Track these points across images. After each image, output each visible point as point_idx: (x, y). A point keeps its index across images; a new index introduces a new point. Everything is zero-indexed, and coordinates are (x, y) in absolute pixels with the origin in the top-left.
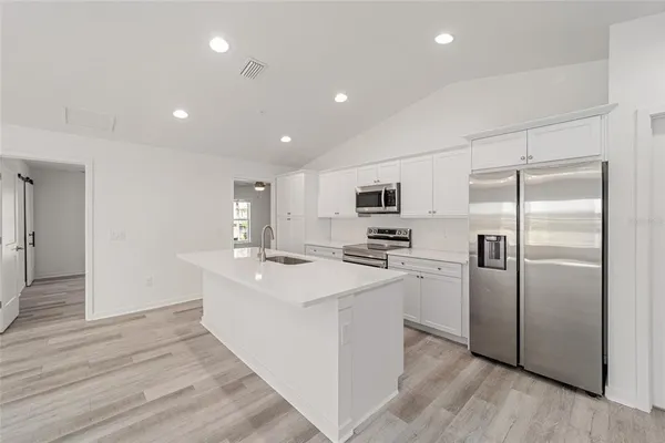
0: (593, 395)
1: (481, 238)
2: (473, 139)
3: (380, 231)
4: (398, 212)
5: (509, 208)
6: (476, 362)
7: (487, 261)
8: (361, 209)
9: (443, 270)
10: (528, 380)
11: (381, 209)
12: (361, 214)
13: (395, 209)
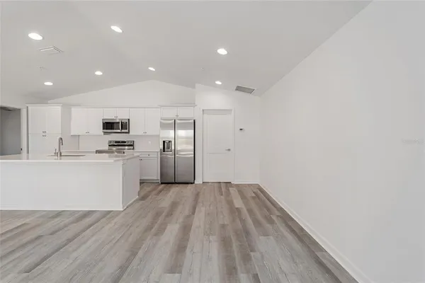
0: (192, 183)
1: (164, 142)
2: (162, 106)
3: (116, 142)
4: (129, 133)
5: (172, 132)
6: (163, 185)
7: (166, 149)
8: (105, 131)
9: (151, 156)
10: (177, 185)
11: (119, 131)
12: (105, 133)
13: (127, 131)
